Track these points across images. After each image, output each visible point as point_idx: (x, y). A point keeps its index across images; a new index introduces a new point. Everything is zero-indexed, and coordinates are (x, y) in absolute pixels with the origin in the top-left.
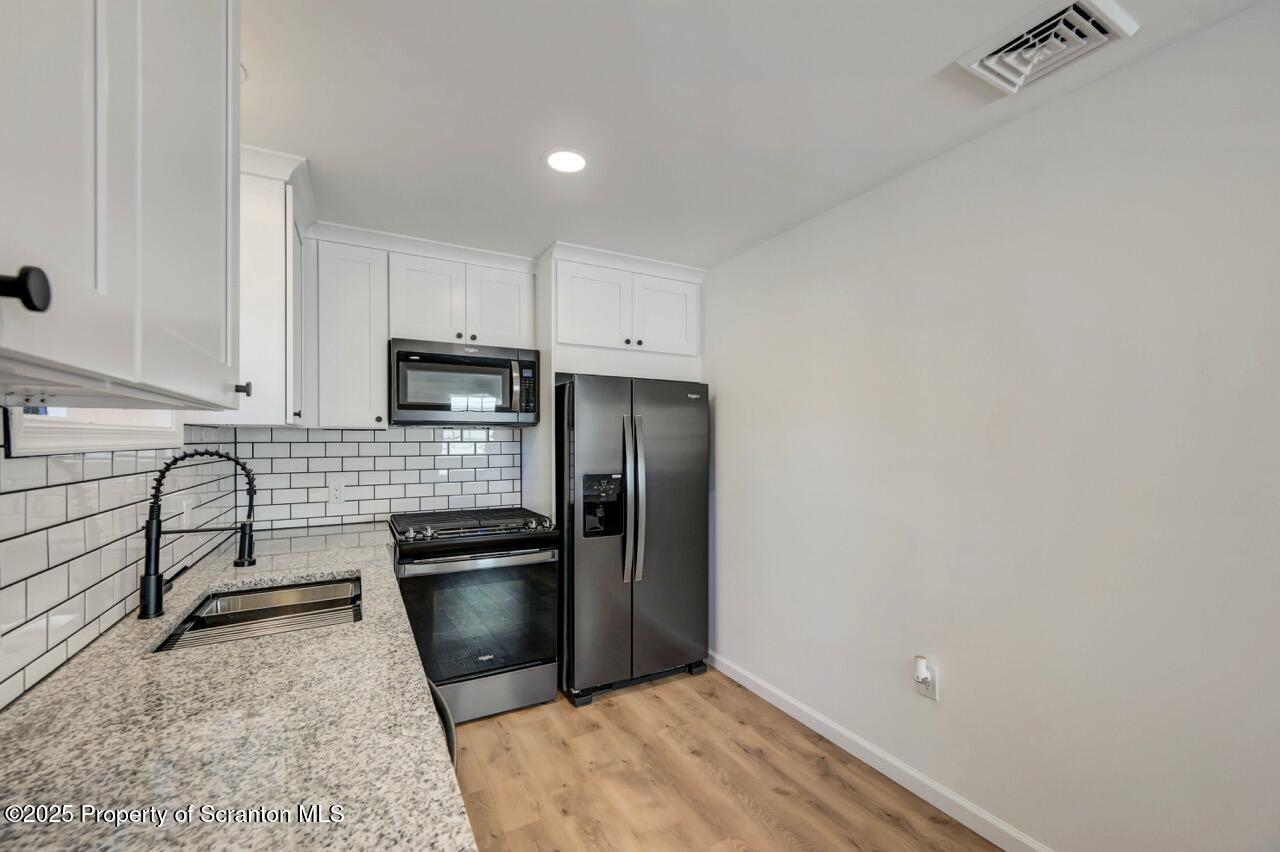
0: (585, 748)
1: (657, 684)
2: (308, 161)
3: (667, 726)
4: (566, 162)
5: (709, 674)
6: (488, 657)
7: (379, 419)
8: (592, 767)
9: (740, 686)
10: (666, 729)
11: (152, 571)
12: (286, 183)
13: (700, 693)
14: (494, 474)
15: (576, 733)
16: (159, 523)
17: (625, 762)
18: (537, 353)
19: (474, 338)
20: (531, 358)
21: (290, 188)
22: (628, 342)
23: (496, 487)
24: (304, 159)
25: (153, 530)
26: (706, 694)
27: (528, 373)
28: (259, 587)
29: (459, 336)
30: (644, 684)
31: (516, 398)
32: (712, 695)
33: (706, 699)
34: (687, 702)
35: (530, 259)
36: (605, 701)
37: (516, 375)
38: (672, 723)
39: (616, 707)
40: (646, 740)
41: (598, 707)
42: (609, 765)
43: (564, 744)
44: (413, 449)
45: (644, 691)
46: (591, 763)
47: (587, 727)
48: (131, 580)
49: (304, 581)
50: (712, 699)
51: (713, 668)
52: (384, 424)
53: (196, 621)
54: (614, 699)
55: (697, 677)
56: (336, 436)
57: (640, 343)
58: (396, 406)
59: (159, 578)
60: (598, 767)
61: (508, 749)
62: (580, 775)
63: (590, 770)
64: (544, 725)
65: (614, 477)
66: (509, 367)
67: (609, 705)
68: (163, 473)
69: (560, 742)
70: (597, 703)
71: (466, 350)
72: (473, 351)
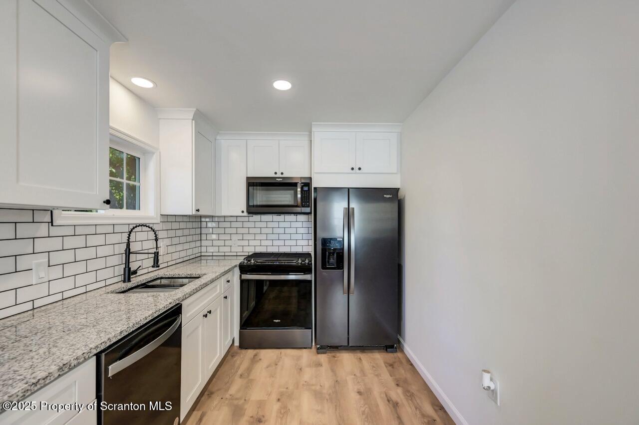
0: (308, 375)
1: (365, 352)
2: (197, 109)
3: (355, 375)
4: (282, 85)
5: (399, 354)
6: (278, 321)
7: (243, 212)
8: (305, 383)
9: (412, 365)
10: (353, 376)
11: (127, 266)
12: (192, 120)
13: (385, 363)
14: (300, 236)
15: (309, 366)
16: (129, 249)
17: (321, 386)
18: (311, 178)
19: (282, 174)
20: (308, 181)
21: (194, 121)
22: (353, 169)
23: (300, 243)
24: (195, 109)
25: (128, 252)
26: (388, 364)
27: (306, 188)
28: (174, 276)
29: (276, 173)
30: (358, 351)
31: (299, 200)
32: (392, 365)
33: (386, 367)
34: (374, 365)
35: (307, 133)
36: (333, 354)
37: (299, 190)
38: (358, 374)
39: (336, 359)
40: (339, 379)
41: (328, 356)
42: (313, 385)
43: (301, 369)
44: (264, 225)
45: (356, 354)
46: (306, 382)
47: (316, 364)
48: (120, 270)
49: (189, 276)
50: (390, 368)
51: (402, 351)
52: (245, 214)
53: (145, 286)
54: (338, 354)
55: (390, 354)
56: (235, 219)
57: (360, 169)
58: (248, 206)
59: (129, 269)
60: (308, 385)
61: (276, 365)
62: (297, 386)
63: (303, 385)
64: (299, 358)
65: (338, 239)
66: (297, 186)
67: (334, 357)
68: (130, 232)
69: (299, 368)
70: (329, 354)
71: (277, 179)
72: (280, 179)
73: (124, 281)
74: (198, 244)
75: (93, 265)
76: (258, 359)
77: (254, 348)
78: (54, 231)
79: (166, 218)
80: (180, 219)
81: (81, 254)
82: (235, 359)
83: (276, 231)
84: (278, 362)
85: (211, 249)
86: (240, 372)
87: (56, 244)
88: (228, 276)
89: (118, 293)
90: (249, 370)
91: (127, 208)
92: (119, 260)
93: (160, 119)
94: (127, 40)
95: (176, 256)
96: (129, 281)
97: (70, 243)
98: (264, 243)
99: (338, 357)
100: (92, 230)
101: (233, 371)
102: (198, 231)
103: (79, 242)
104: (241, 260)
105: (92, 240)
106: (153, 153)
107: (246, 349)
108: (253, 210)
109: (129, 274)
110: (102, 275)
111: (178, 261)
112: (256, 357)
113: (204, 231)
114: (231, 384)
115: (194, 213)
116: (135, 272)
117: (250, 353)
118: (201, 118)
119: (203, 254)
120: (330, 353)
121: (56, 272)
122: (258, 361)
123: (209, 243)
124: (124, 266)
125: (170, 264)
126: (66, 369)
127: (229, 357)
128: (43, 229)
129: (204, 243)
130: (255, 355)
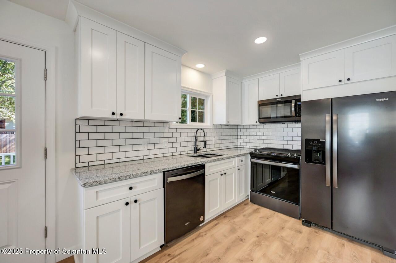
0: (286, 233)
2: (226, 70)
3: (329, 252)
6: (273, 192)
7: (256, 122)
10: (326, 252)
15: (291, 229)
16: (196, 139)
17: (292, 244)
19: (282, 95)
20: (300, 97)
21: (226, 76)
22: (340, 81)
24: (225, 70)
25: (196, 141)
29: (277, 96)
30: (345, 239)
31: (293, 112)
34: (357, 256)
36: (317, 230)
37: (293, 105)
38: (333, 253)
39: (317, 234)
40: (310, 247)
41: (311, 230)
42: (286, 241)
43: (283, 228)
44: (273, 130)
46: (282, 236)
47: (297, 231)
48: (193, 148)
52: (258, 123)
55: (387, 257)
56: (255, 127)
57: (349, 79)
58: (259, 118)
59: (196, 148)
60: (282, 239)
61: (268, 219)
62: (274, 235)
63: (279, 237)
64: (286, 221)
65: (320, 140)
66: (292, 102)
67: (316, 232)
68: (196, 132)
69: (283, 227)
70: (313, 229)
71: (277, 100)
72: (279, 99)
73: (194, 153)
74: (236, 140)
75: (183, 144)
76: (258, 211)
77: (259, 205)
78: (170, 130)
79: (216, 126)
80: (225, 127)
81: (179, 140)
82: (245, 206)
83: (281, 134)
84: (270, 218)
85: (242, 144)
86: (244, 213)
87: (170, 135)
88: (243, 158)
89: (192, 157)
90: (250, 214)
91: (199, 122)
92: (193, 144)
93: (212, 79)
94: (187, 52)
95: (222, 145)
96: (196, 153)
97: (175, 135)
98: (273, 142)
99: (320, 234)
100: (182, 130)
101: (241, 211)
102: (236, 134)
103: (178, 135)
104: (252, 150)
105: (183, 135)
106: (209, 96)
107: (254, 204)
108: (262, 120)
109: (196, 150)
110: (186, 149)
111: (223, 148)
112: (258, 210)
113: (239, 134)
114: (237, 217)
115: (226, 123)
116: (199, 150)
117: (256, 206)
118: (229, 74)
119: (239, 146)
120: (315, 229)
121: (170, 145)
122: (257, 212)
123: (242, 140)
124: (194, 146)
125: (218, 149)
126: (152, 173)
127: (243, 204)
128: (166, 130)
129: (239, 140)
130: (258, 209)
